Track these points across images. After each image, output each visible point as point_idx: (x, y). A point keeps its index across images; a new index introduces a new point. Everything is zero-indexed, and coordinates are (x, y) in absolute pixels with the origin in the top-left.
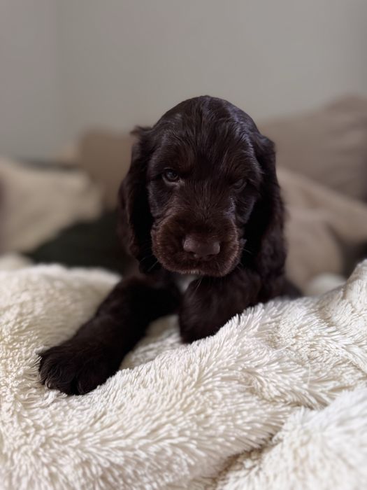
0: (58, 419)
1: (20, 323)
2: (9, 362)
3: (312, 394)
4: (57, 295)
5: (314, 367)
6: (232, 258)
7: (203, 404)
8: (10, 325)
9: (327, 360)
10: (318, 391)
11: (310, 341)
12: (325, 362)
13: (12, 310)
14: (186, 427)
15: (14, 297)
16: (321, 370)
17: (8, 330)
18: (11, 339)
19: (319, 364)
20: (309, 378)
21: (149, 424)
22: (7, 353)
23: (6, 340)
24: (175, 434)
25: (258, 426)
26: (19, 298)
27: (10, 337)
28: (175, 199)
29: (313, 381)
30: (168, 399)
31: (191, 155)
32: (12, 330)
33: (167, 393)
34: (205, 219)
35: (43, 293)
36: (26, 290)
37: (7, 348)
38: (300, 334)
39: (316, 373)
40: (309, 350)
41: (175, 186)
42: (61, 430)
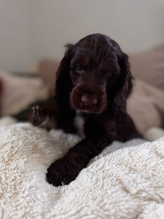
0: (30, 204)
1: (12, 151)
2: (7, 172)
3: (156, 194)
4: (29, 136)
5: (156, 180)
6: (103, 107)
7: (102, 197)
8: (8, 153)
9: (162, 176)
10: (158, 192)
11: (153, 167)
12: (161, 177)
13: (8, 145)
14: (95, 209)
15: (9, 139)
16: (159, 182)
17: (7, 155)
18: (8, 159)
19: (158, 178)
20: (153, 186)
21: (76, 207)
22: (6, 167)
23: (6, 160)
24: (89, 213)
25: (131, 211)
26: (11, 139)
27: (7, 158)
28: (80, 79)
29: (155, 188)
30: (86, 196)
31: (88, 60)
32: (8, 155)
33: (86, 193)
34: (91, 88)
35: (23, 136)
36: (14, 135)
37: (6, 164)
38: (147, 164)
39: (157, 183)
40: (152, 171)
41: (80, 73)
42: (32, 210)
